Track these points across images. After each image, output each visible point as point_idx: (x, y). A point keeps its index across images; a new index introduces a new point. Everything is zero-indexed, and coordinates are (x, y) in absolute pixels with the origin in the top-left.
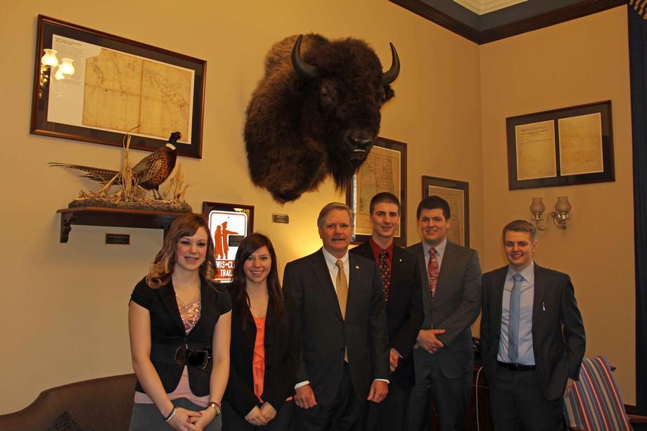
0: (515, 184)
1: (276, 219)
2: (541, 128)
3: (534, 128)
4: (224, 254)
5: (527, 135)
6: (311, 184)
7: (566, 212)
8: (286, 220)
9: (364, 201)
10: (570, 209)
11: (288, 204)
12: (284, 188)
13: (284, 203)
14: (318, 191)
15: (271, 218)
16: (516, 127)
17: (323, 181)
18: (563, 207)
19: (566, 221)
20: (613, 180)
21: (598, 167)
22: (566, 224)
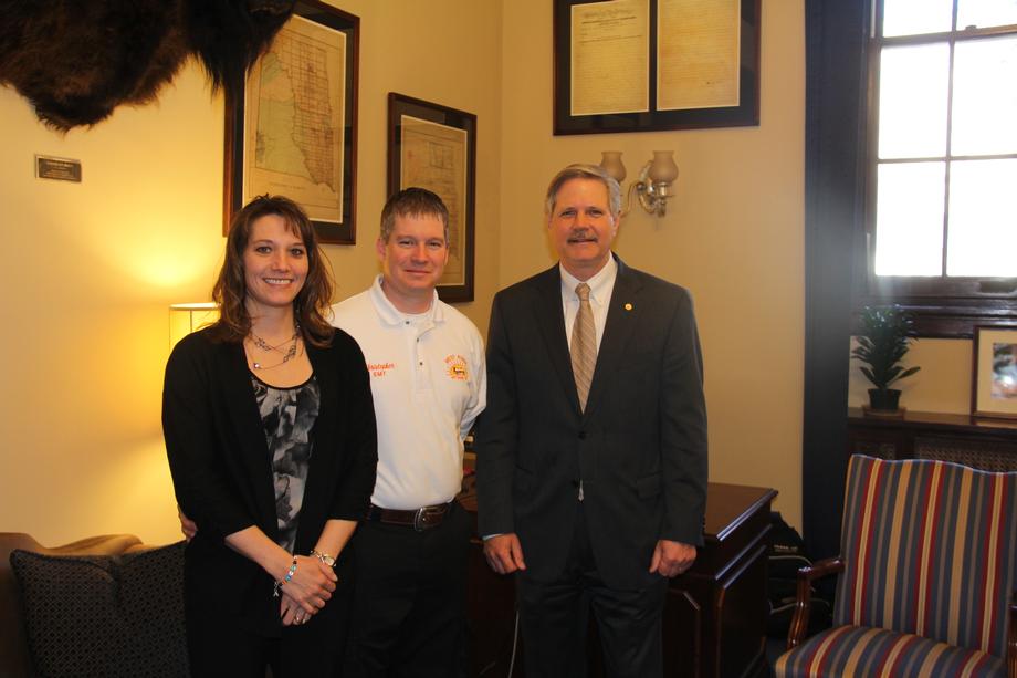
0: (566, 124)
1: (46, 168)
2: (623, 11)
3: (610, 12)
5: (593, 25)
6: (141, 83)
7: (669, 182)
8: (73, 172)
9: (265, 139)
10: (675, 178)
11: (78, 133)
12: (67, 90)
13: (67, 129)
14: (158, 105)
15: (31, 168)
16: (573, 7)
17: (170, 80)
18: (663, 172)
19: (668, 200)
20: (756, 123)
21: (729, 97)
22: (667, 205)
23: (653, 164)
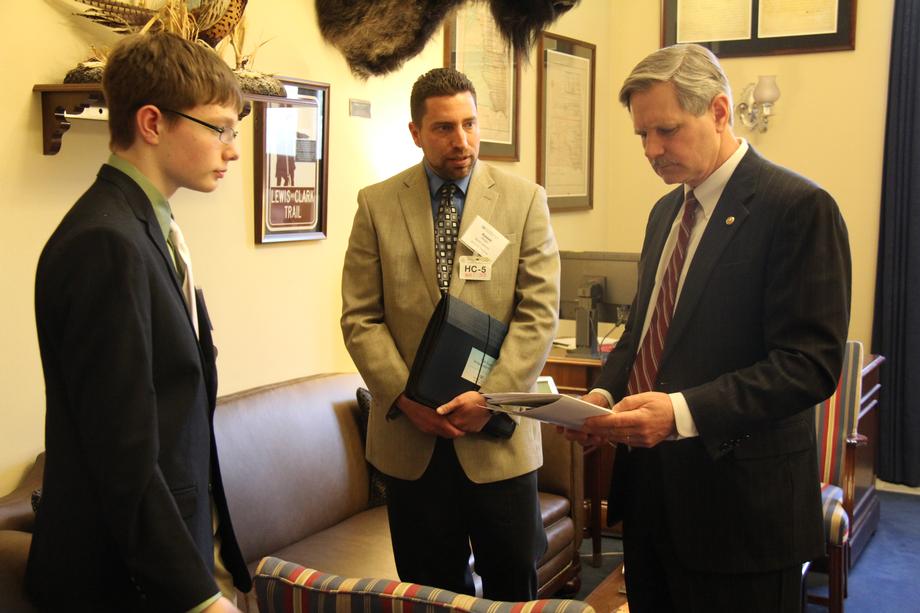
1: (355, 108)
4: (289, 177)
7: (771, 103)
8: (366, 110)
10: (776, 99)
18: (767, 94)
19: (769, 118)
20: (852, 48)
21: (828, 24)
22: (769, 123)
23: (758, 88)
